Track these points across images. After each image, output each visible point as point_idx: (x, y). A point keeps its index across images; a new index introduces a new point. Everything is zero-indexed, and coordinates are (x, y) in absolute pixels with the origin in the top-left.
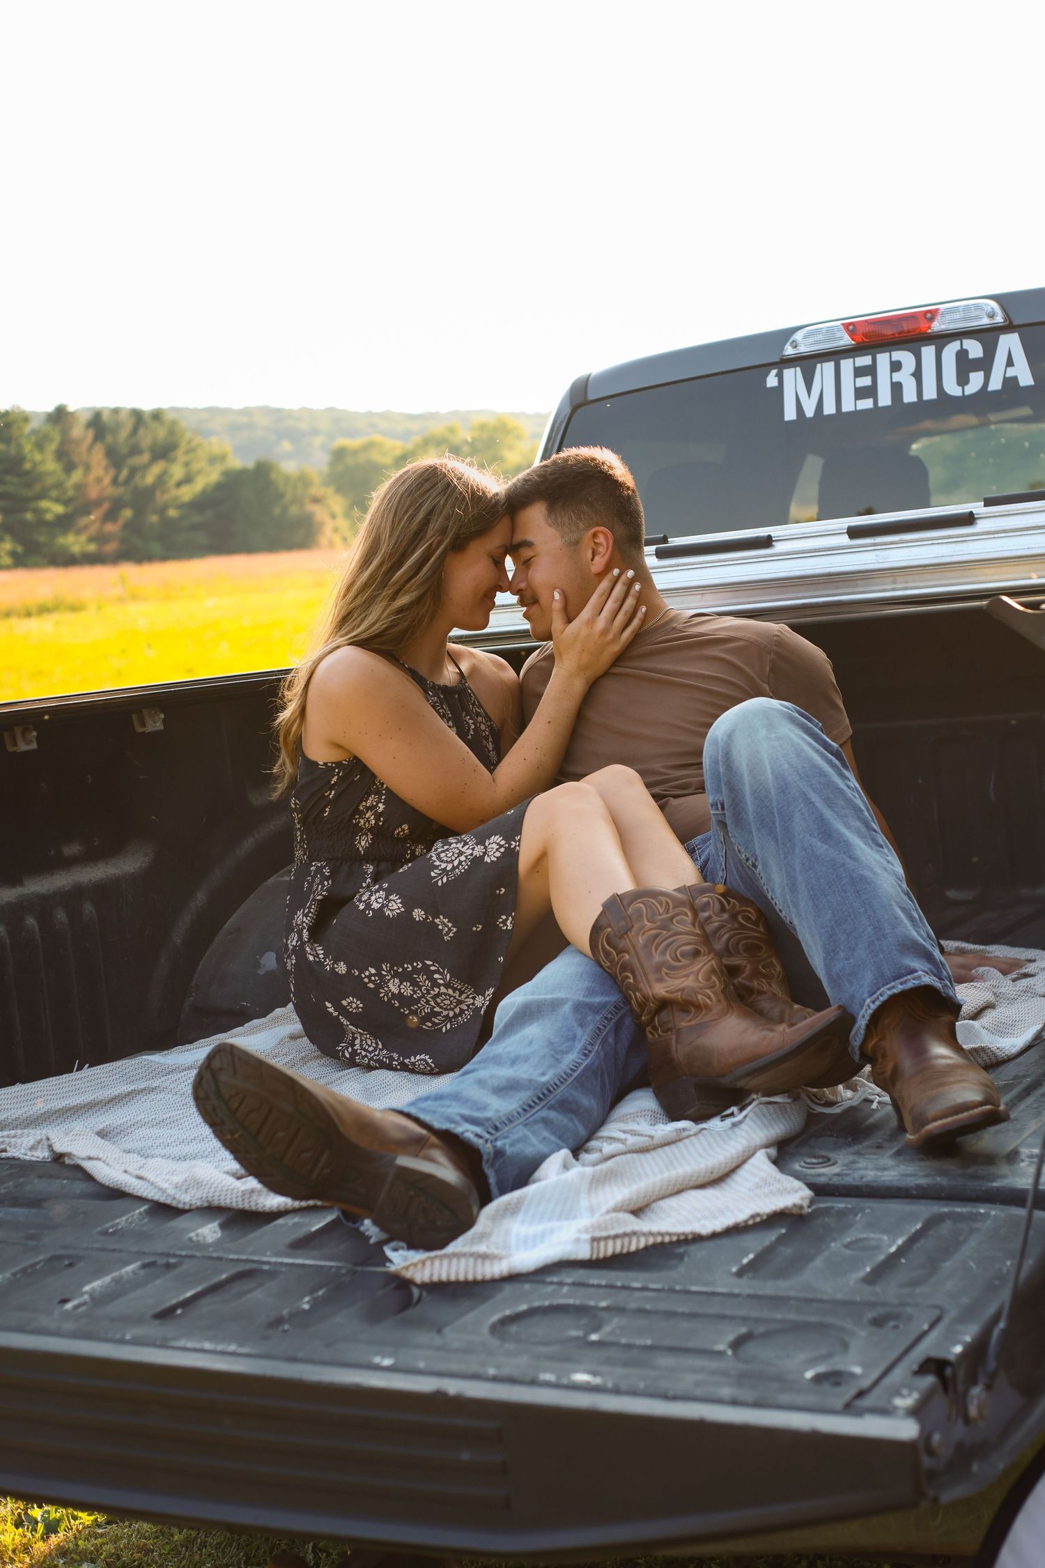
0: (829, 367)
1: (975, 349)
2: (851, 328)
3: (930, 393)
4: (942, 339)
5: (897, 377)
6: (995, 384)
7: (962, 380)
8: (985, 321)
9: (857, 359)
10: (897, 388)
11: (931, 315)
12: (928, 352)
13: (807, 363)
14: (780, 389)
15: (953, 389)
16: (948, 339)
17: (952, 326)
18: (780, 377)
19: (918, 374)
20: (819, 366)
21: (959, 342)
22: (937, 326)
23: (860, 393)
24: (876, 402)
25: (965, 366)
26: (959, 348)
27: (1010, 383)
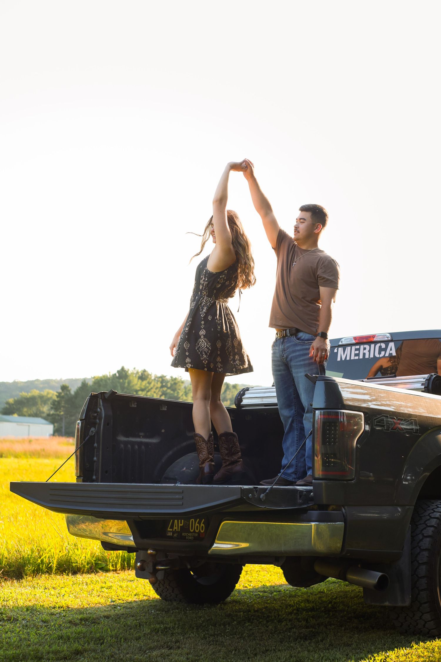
0: (349, 348)
1: (383, 346)
2: (355, 338)
3: (372, 356)
4: (376, 343)
5: (365, 351)
6: (387, 355)
7: (380, 353)
8: (386, 339)
9: (356, 346)
10: (364, 354)
11: (374, 336)
12: (373, 346)
13: (344, 346)
14: (337, 353)
15: (377, 355)
16: (377, 343)
17: (379, 340)
18: (338, 349)
19: (369, 351)
20: (347, 348)
21: (380, 344)
22: (375, 339)
23: (356, 355)
24: (359, 357)
25: (381, 350)
26: (380, 345)
27: (390, 354)
